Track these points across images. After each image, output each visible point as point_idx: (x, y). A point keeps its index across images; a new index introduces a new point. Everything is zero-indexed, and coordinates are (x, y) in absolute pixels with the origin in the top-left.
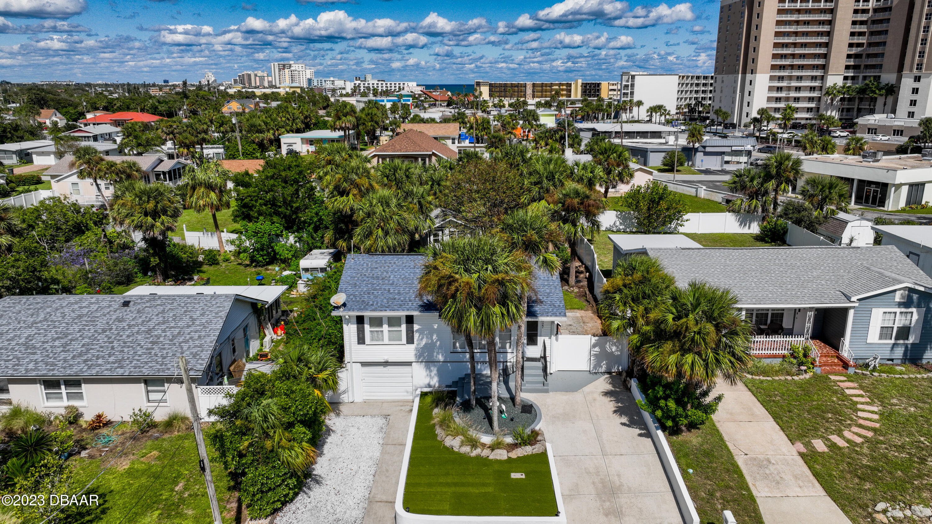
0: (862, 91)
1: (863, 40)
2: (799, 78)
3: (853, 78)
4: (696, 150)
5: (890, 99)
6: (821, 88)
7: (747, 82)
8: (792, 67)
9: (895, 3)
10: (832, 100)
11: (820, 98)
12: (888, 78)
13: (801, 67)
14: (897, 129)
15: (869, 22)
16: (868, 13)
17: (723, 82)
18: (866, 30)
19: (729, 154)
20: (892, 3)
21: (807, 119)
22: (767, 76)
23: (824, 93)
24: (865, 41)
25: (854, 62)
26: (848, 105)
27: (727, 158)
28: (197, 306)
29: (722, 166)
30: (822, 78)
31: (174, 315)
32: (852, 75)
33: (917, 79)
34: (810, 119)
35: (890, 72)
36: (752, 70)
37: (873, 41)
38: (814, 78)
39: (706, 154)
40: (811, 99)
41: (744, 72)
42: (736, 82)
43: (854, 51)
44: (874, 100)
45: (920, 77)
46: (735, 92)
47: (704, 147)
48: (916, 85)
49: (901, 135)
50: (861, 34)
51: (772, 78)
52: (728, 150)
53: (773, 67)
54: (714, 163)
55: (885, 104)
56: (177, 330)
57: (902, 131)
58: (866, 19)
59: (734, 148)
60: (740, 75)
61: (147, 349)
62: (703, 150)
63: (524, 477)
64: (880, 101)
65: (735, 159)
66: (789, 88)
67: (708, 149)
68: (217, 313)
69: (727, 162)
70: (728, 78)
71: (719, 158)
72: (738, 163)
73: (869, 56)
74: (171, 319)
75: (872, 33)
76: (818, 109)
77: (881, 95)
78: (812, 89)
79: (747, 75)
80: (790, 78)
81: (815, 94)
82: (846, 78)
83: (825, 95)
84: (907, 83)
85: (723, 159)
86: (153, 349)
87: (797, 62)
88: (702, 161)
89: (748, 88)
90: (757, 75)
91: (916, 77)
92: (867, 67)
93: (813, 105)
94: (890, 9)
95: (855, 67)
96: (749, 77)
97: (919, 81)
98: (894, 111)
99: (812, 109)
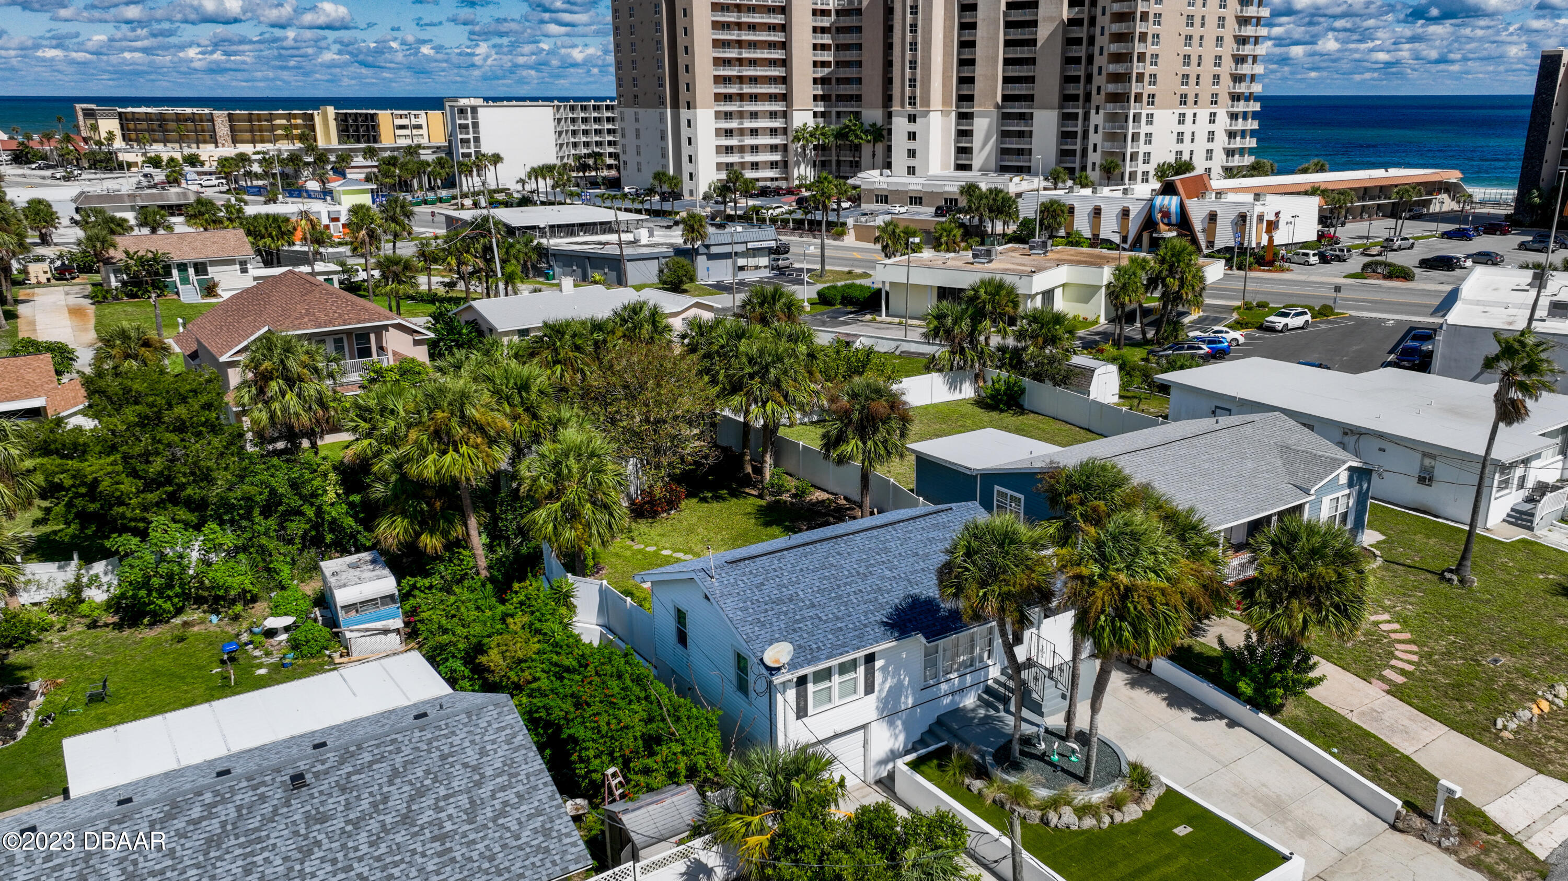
0: (841, 135)
1: (828, 57)
2: (754, 115)
3: (823, 115)
4: (696, 252)
5: (880, 147)
6: (785, 131)
7: (683, 123)
8: (741, 97)
9: (865, 3)
10: (804, 148)
11: (785, 146)
12: (872, 115)
13: (754, 98)
14: (913, 195)
15: (833, 30)
16: (830, 15)
17: (637, 120)
18: (830, 42)
19: (743, 255)
20: (860, 2)
21: (772, 179)
22: (711, 113)
23: (791, 138)
24: (831, 59)
25: (823, 90)
26: (823, 155)
27: (741, 262)
28: (456, 740)
29: (734, 275)
30: (785, 115)
31: (427, 772)
32: (822, 109)
33: (912, 119)
34: (777, 179)
35: (872, 106)
36: (688, 103)
37: (842, 59)
38: (773, 115)
39: (711, 257)
40: (773, 148)
41: (676, 105)
42: (663, 120)
43: (822, 73)
44: (857, 148)
45: (915, 116)
46: (663, 137)
47: (707, 247)
48: (912, 127)
49: (921, 203)
50: (824, 47)
51: (718, 115)
52: (740, 248)
53: (720, 98)
54: (721, 272)
55: (874, 155)
56: (464, 800)
57: (921, 198)
58: (828, 25)
59: (750, 245)
60: (669, 111)
61: (440, 854)
62: (706, 251)
63: (1189, 829)
64: (867, 150)
65: (752, 262)
66: (741, 132)
67: (714, 250)
68: (508, 742)
69: (741, 268)
70: (648, 115)
71: (729, 261)
72: (757, 268)
73: (840, 81)
74: (427, 782)
75: (839, 47)
76: (785, 164)
77: (869, 141)
78: (773, 132)
79: (681, 110)
80: (741, 115)
81: (778, 140)
82: (815, 115)
83: (793, 141)
84: (900, 125)
85: (734, 263)
86: (450, 850)
87: (747, 89)
88: (708, 269)
89: (685, 132)
90: (698, 111)
91: (910, 116)
92: (840, 98)
93: (777, 157)
94: (859, 12)
95: (824, 98)
96: (684, 114)
97: (915, 121)
98: (889, 166)
99: (776, 162)
